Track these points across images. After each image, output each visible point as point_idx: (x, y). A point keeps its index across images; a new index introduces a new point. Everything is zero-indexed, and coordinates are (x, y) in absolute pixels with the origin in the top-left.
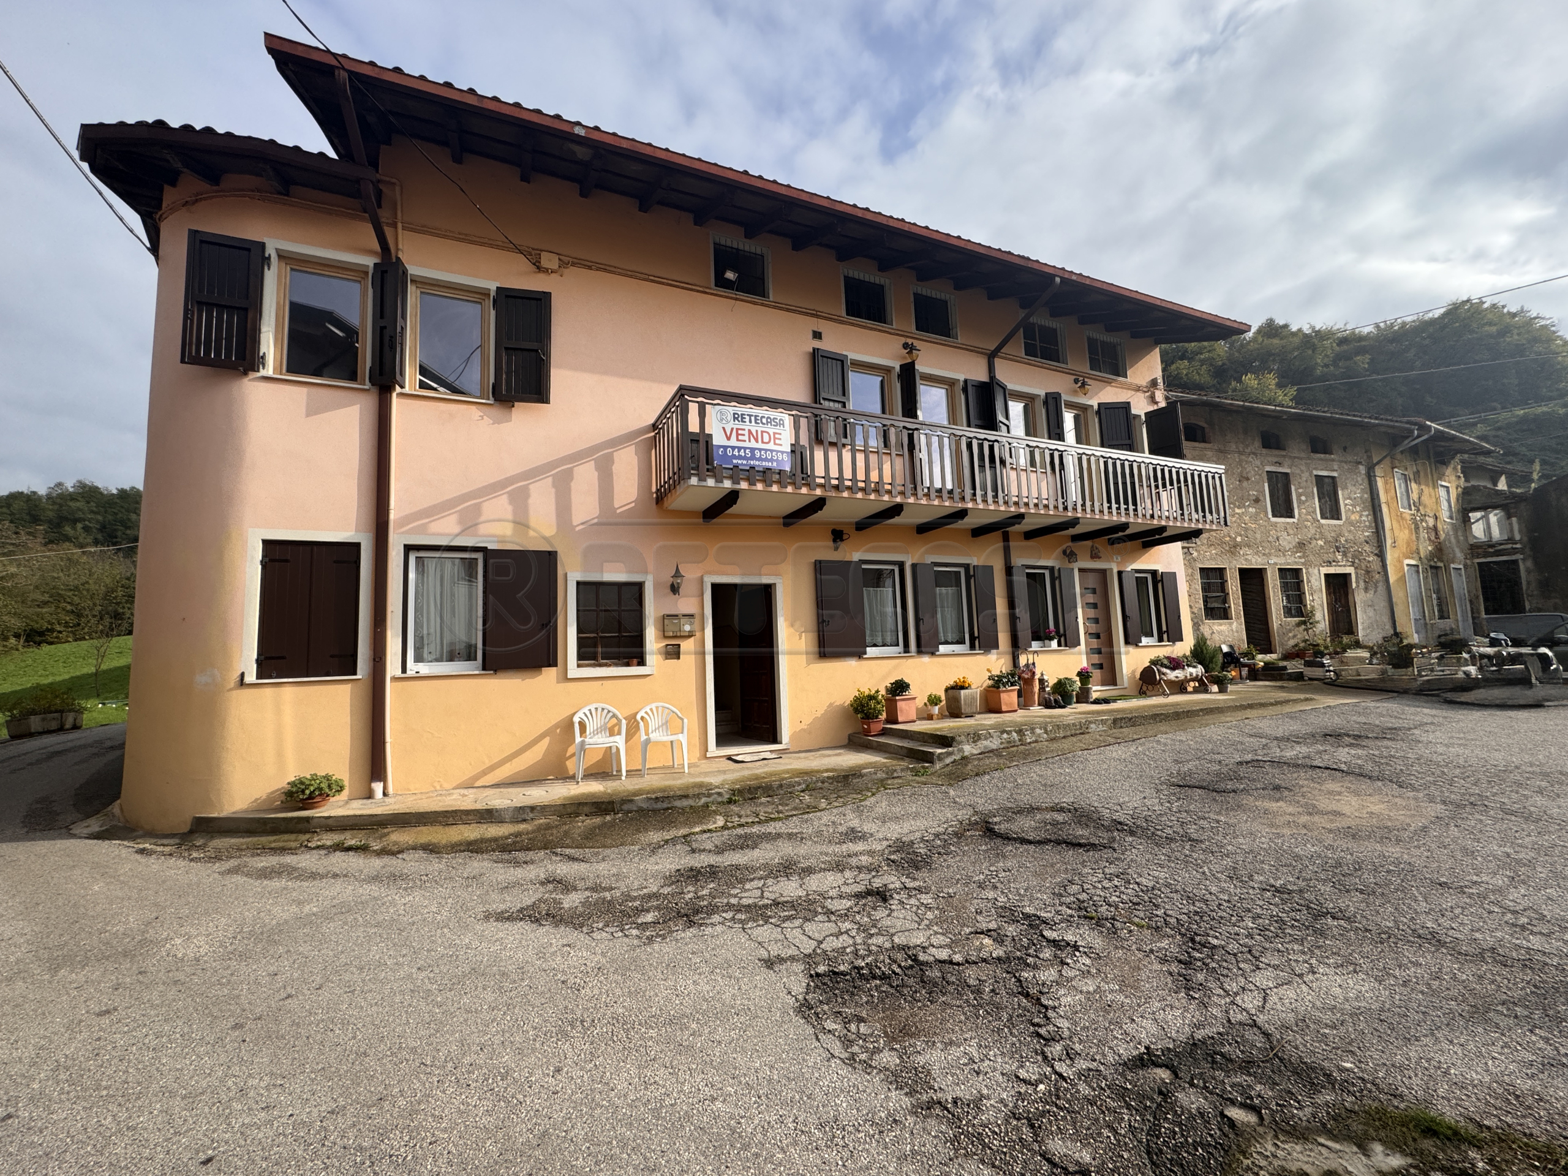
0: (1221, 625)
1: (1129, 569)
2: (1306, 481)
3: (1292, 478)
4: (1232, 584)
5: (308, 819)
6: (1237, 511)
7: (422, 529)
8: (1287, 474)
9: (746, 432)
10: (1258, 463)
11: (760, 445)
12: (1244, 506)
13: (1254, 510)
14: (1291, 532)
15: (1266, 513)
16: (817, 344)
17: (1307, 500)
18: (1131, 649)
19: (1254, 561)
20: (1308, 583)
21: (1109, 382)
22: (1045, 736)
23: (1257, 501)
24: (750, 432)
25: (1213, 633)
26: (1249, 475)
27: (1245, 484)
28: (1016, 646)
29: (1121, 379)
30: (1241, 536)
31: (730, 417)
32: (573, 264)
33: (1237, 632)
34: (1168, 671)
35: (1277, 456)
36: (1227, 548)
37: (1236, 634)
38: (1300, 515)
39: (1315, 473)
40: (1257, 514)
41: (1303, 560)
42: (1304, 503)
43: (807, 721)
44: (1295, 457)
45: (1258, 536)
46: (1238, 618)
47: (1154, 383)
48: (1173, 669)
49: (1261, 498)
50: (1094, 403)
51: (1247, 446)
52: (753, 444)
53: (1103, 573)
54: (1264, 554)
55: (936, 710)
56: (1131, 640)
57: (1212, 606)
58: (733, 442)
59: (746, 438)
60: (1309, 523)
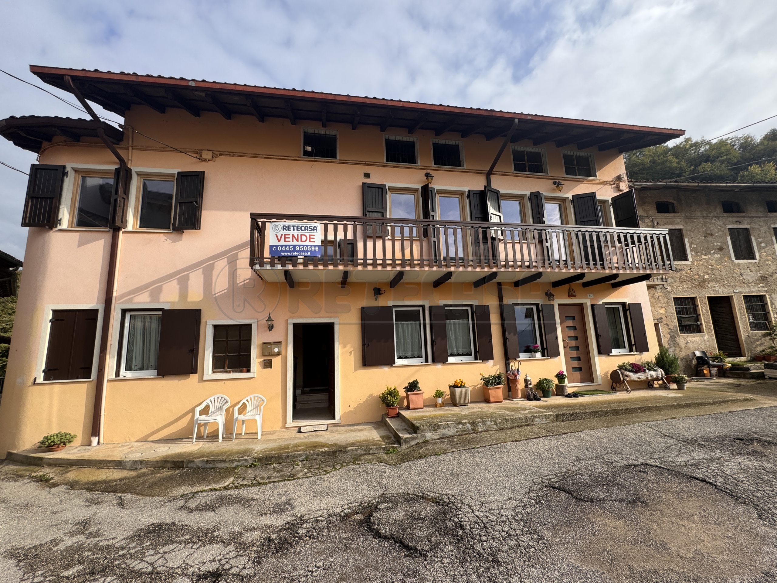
0: (694, 337)
1: (601, 302)
2: (765, 233)
3: (751, 232)
4: (702, 308)
5: (41, 459)
6: (704, 257)
7: (130, 301)
8: (747, 229)
9: (291, 236)
10: (720, 223)
11: (300, 243)
12: (710, 254)
13: (719, 256)
14: (753, 269)
15: (730, 258)
16: (367, 180)
17: (766, 246)
18: (604, 358)
19: (721, 291)
20: (772, 305)
21: (581, 181)
22: (495, 426)
23: (721, 249)
24: (293, 236)
25: (688, 342)
26: (713, 232)
27: (710, 238)
28: (508, 357)
29: (591, 178)
30: (708, 274)
31: (281, 228)
32: (221, 155)
33: (709, 341)
34: (631, 374)
35: (738, 217)
36: (697, 283)
37: (708, 343)
38: (760, 256)
39: (773, 226)
40: (721, 258)
41: (766, 289)
42: (764, 248)
43: (354, 405)
44: (754, 217)
45: (724, 273)
46: (709, 331)
47: (619, 178)
48: (636, 372)
49: (725, 247)
50: (569, 195)
51: (710, 213)
52: (295, 243)
53: (581, 306)
54: (730, 286)
55: (440, 401)
56: (603, 351)
57: (687, 323)
58: (282, 242)
59: (291, 239)
60: (770, 262)
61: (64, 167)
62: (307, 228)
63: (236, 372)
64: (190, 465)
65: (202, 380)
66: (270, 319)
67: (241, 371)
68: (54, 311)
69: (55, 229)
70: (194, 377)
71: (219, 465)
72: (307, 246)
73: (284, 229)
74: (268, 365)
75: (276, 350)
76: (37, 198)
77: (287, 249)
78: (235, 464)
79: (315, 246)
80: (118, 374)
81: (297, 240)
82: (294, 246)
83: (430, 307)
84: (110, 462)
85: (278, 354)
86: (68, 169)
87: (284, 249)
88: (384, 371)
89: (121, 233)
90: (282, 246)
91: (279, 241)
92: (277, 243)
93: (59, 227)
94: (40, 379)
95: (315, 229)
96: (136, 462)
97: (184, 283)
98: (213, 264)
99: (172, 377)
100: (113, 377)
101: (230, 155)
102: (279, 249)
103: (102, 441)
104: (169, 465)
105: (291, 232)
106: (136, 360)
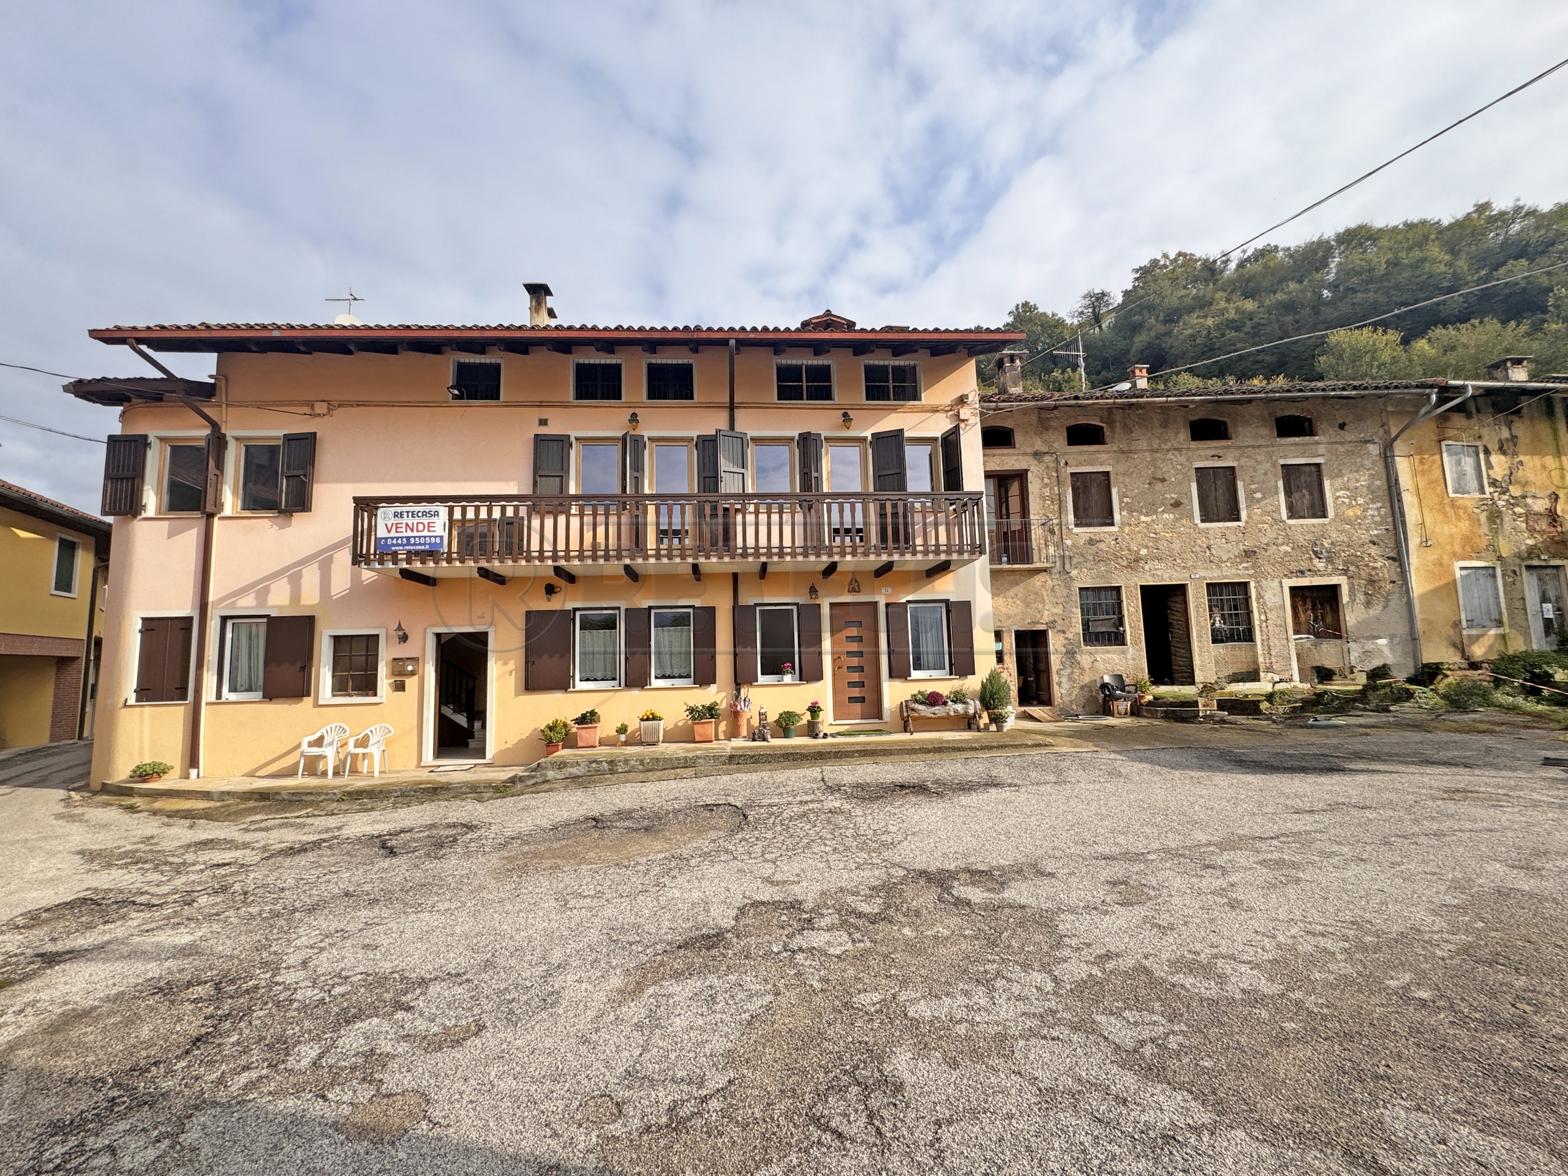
0: (1108, 652)
2: (1265, 474)
3: (1238, 472)
4: (1128, 604)
6: (1143, 518)
7: (233, 605)
8: (1232, 468)
9: (404, 526)
10: (1182, 459)
11: (415, 534)
12: (1155, 512)
13: (1172, 516)
14: (1233, 538)
15: (1191, 517)
16: (544, 430)
17: (1264, 498)
19: (1166, 576)
20: (1258, 599)
21: (894, 409)
23: (1177, 504)
24: (407, 525)
25: (1096, 660)
26: (1166, 476)
27: (1159, 486)
29: (912, 403)
30: (1147, 547)
31: (391, 515)
32: (340, 406)
33: (1134, 659)
35: (1215, 448)
36: (1125, 563)
37: (1131, 662)
38: (1249, 516)
39: (1282, 462)
40: (1176, 520)
41: (1251, 572)
42: (1258, 501)
43: (512, 741)
44: (1247, 447)
45: (1176, 546)
46: (1135, 643)
47: (962, 400)
48: (932, 704)
49: (1185, 501)
50: (868, 434)
51: (1166, 441)
52: (409, 533)
53: (875, 604)
54: (1184, 568)
55: (623, 738)
56: (899, 672)
57: (1098, 630)
58: (393, 534)
59: (403, 529)
60: (1266, 526)
61: (146, 437)
62: (425, 514)
63: (362, 695)
64: (277, 797)
65: (316, 705)
66: (400, 628)
67: (367, 695)
68: (144, 620)
69: (139, 517)
70: (308, 701)
71: (305, 798)
72: (425, 537)
73: (395, 516)
74: (400, 687)
75: (410, 668)
76: (117, 479)
77: (400, 541)
78: (323, 797)
79: (435, 537)
80: (219, 695)
81: (412, 530)
82: (408, 538)
83: (627, 610)
84: (198, 792)
85: (413, 673)
86: (151, 439)
87: (395, 542)
88: (557, 697)
89: (216, 519)
90: (392, 538)
91: (389, 532)
92: (387, 535)
93: (144, 515)
94: (132, 700)
95: (436, 514)
96: (223, 793)
97: (295, 581)
98: (331, 556)
99: (281, 700)
100: (213, 699)
101: (352, 406)
102: (389, 542)
103: (201, 775)
104: (256, 797)
105: (405, 520)
106: (243, 678)
